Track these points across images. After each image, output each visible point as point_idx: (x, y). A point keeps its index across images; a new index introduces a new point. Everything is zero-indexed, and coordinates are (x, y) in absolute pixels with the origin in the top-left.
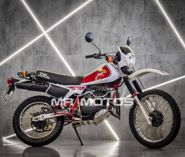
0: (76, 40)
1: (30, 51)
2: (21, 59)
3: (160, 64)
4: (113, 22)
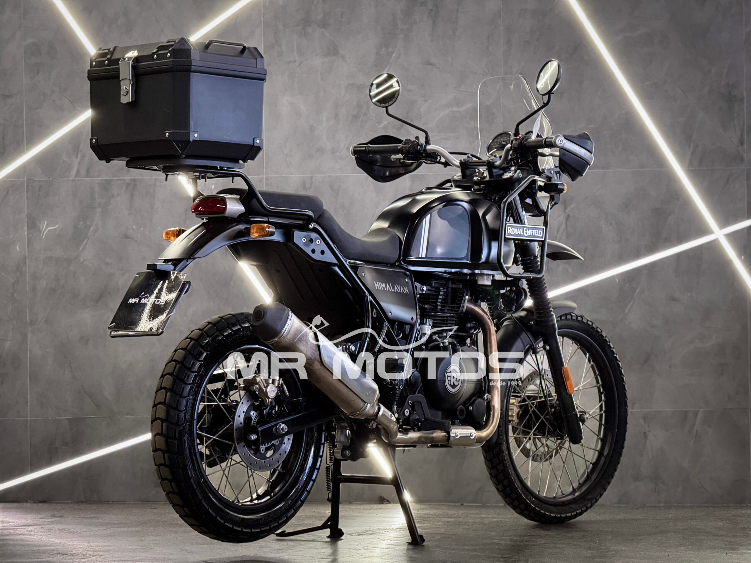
1: (64, 162)
2: (27, 192)
3: (565, 208)
4: (384, 49)
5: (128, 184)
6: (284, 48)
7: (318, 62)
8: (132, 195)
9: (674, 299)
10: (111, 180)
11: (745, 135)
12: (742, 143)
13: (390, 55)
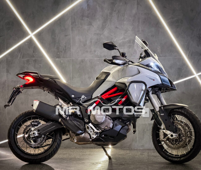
0: (65, 42)
1: (16, 54)
2: (6, 63)
5: (34, 61)
6: (77, 23)
7: (86, 27)
9: (183, 93)
10: (29, 60)
13: (106, 25)
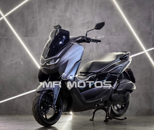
0: (32, 23)
3: (109, 45)
4: (66, 7)
5: (6, 39)
6: (43, 7)
7: (51, 10)
8: (7, 42)
9: (135, 67)
10: (1, 38)
11: (152, 28)
12: (151, 29)
13: (68, 8)
